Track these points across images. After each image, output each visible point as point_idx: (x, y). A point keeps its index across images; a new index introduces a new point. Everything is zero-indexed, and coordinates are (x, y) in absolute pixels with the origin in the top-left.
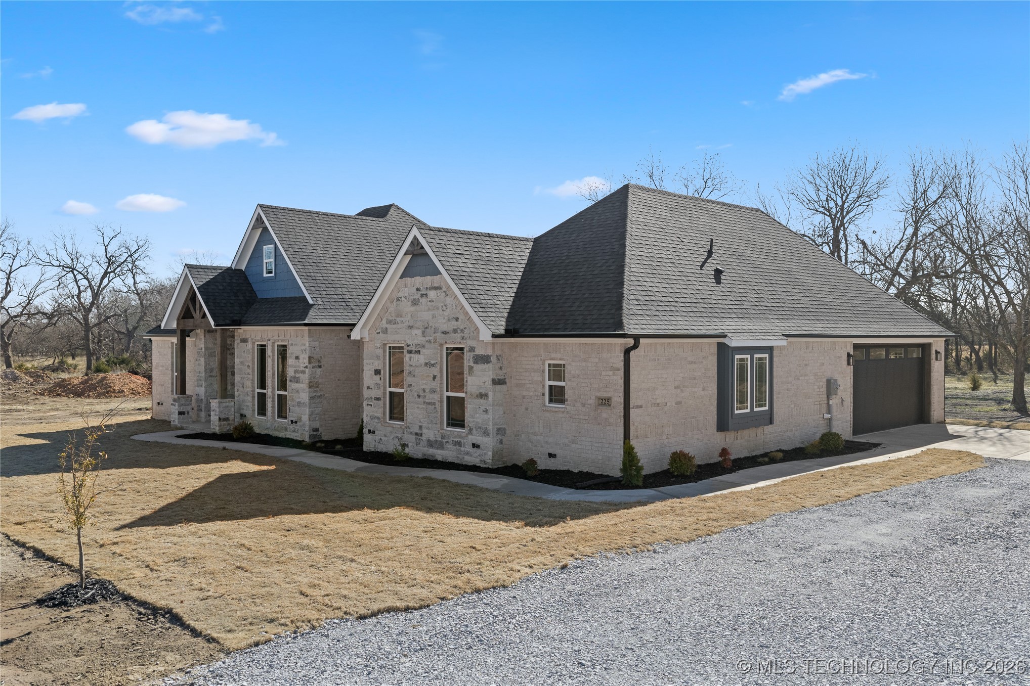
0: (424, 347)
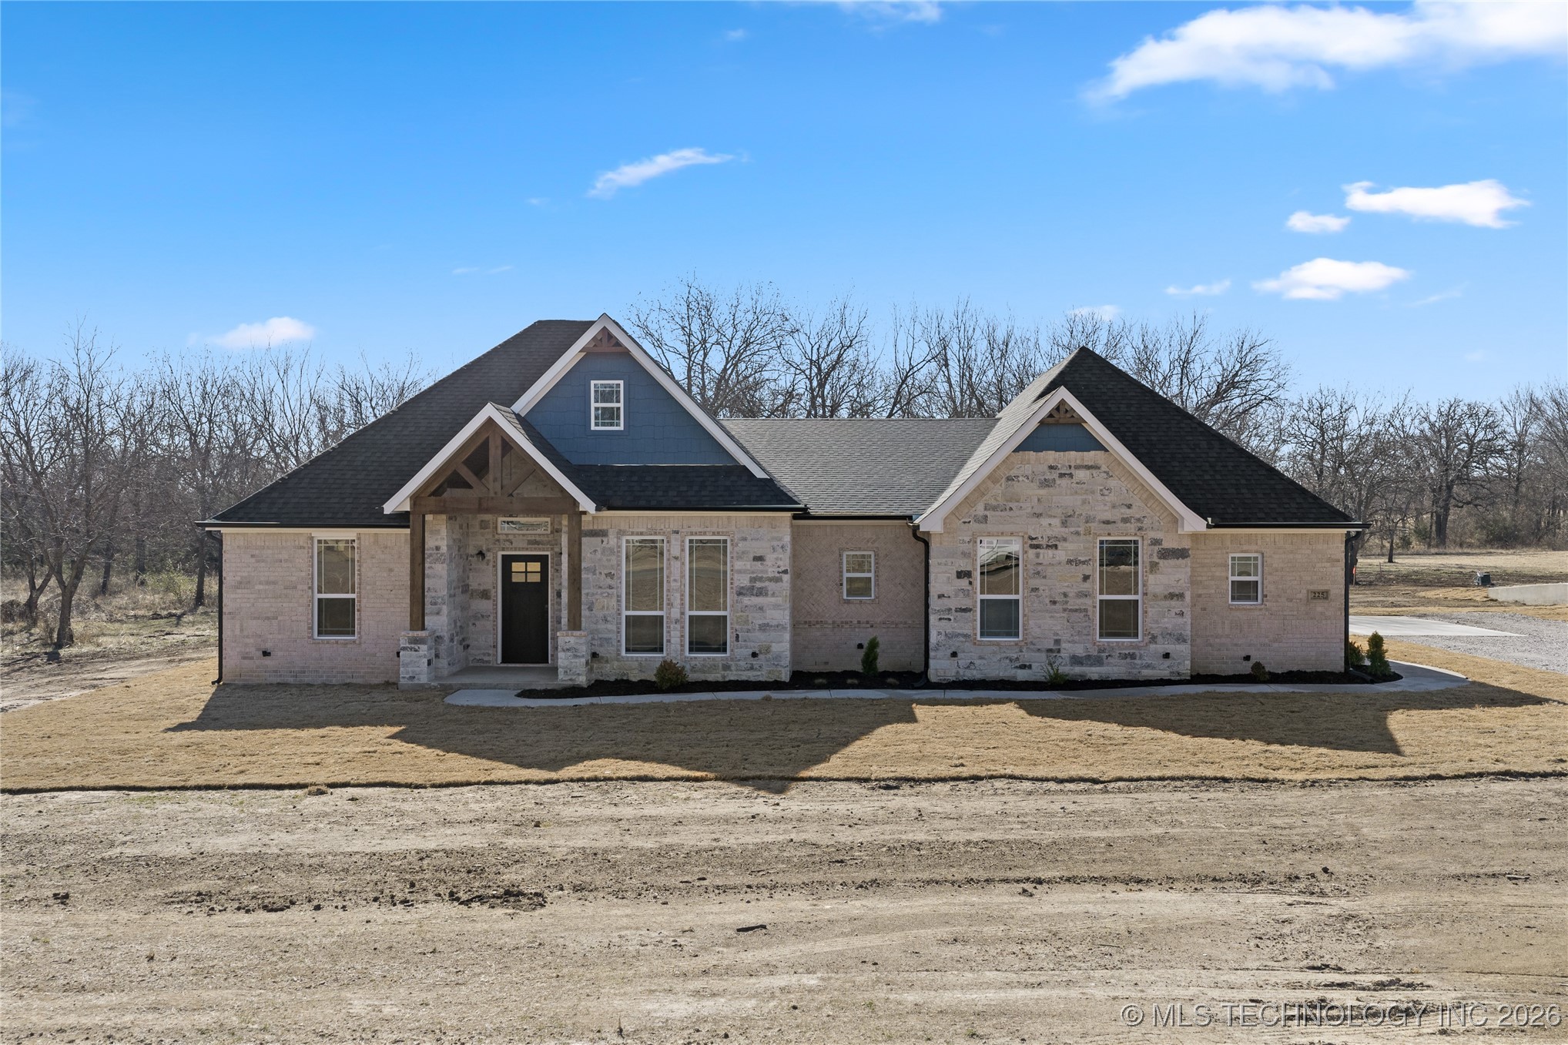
0: (1065, 540)
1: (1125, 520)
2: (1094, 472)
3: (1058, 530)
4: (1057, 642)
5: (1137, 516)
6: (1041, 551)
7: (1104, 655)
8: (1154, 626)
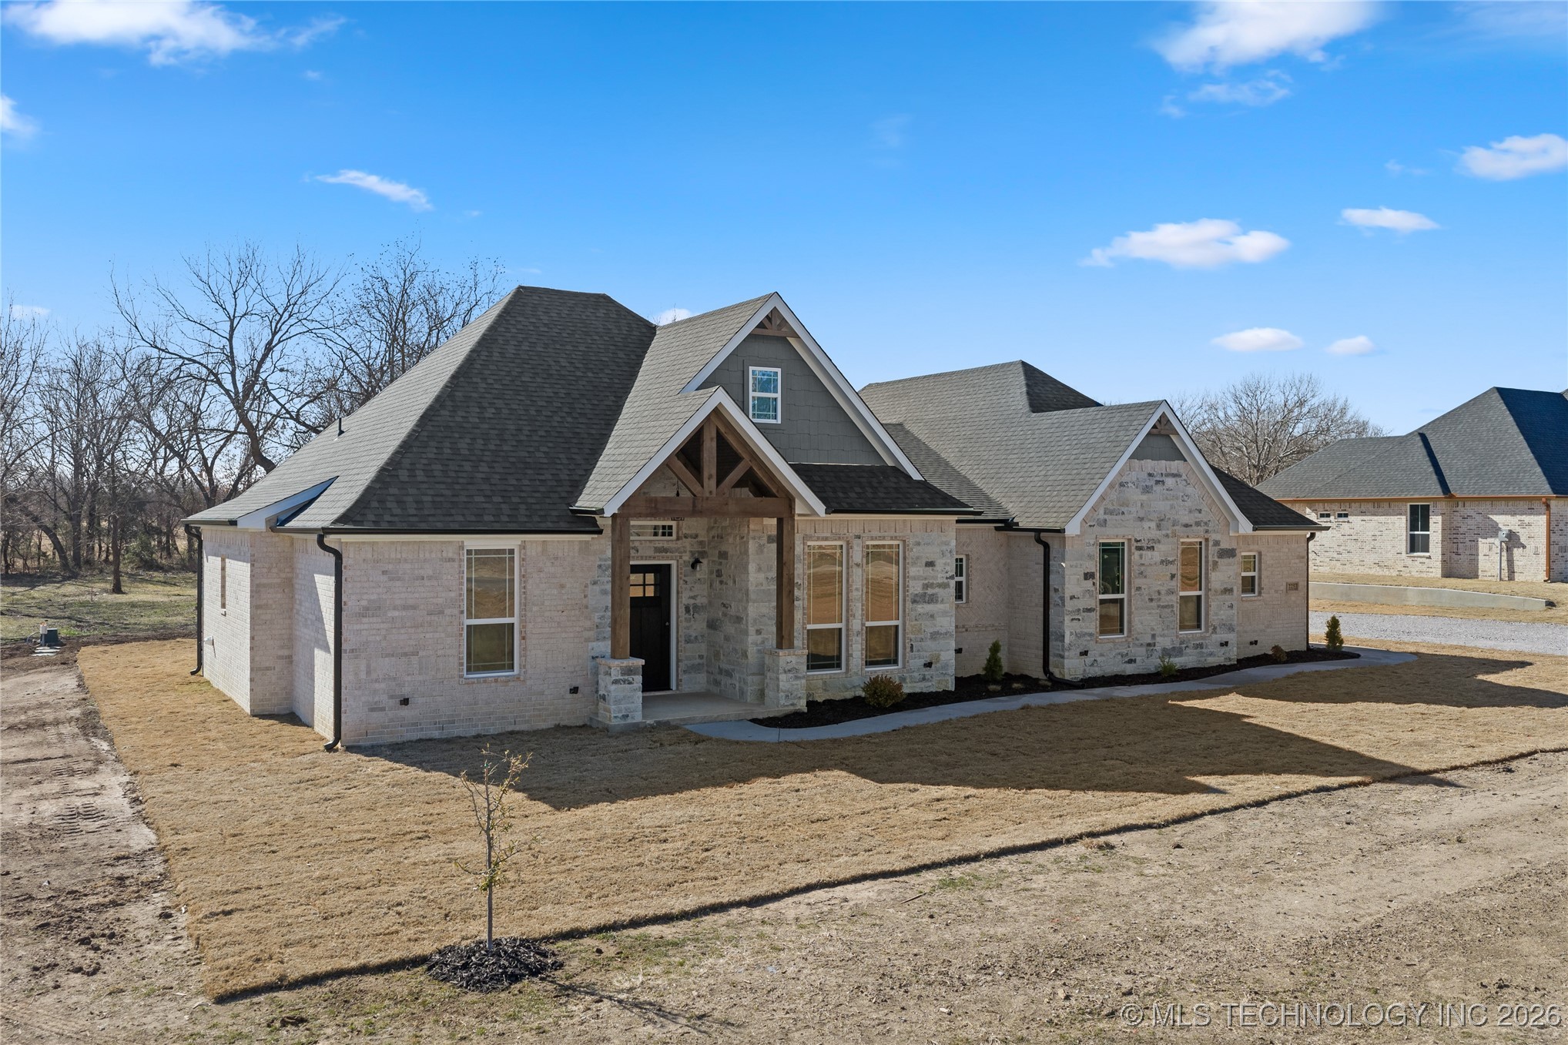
0: (1159, 542)
1: (1198, 524)
2: (1178, 479)
3: (1155, 534)
4: (1154, 636)
5: (1205, 520)
6: (1144, 552)
7: (1184, 646)
8: (1215, 618)
